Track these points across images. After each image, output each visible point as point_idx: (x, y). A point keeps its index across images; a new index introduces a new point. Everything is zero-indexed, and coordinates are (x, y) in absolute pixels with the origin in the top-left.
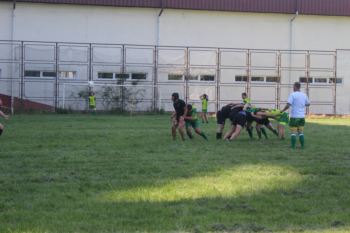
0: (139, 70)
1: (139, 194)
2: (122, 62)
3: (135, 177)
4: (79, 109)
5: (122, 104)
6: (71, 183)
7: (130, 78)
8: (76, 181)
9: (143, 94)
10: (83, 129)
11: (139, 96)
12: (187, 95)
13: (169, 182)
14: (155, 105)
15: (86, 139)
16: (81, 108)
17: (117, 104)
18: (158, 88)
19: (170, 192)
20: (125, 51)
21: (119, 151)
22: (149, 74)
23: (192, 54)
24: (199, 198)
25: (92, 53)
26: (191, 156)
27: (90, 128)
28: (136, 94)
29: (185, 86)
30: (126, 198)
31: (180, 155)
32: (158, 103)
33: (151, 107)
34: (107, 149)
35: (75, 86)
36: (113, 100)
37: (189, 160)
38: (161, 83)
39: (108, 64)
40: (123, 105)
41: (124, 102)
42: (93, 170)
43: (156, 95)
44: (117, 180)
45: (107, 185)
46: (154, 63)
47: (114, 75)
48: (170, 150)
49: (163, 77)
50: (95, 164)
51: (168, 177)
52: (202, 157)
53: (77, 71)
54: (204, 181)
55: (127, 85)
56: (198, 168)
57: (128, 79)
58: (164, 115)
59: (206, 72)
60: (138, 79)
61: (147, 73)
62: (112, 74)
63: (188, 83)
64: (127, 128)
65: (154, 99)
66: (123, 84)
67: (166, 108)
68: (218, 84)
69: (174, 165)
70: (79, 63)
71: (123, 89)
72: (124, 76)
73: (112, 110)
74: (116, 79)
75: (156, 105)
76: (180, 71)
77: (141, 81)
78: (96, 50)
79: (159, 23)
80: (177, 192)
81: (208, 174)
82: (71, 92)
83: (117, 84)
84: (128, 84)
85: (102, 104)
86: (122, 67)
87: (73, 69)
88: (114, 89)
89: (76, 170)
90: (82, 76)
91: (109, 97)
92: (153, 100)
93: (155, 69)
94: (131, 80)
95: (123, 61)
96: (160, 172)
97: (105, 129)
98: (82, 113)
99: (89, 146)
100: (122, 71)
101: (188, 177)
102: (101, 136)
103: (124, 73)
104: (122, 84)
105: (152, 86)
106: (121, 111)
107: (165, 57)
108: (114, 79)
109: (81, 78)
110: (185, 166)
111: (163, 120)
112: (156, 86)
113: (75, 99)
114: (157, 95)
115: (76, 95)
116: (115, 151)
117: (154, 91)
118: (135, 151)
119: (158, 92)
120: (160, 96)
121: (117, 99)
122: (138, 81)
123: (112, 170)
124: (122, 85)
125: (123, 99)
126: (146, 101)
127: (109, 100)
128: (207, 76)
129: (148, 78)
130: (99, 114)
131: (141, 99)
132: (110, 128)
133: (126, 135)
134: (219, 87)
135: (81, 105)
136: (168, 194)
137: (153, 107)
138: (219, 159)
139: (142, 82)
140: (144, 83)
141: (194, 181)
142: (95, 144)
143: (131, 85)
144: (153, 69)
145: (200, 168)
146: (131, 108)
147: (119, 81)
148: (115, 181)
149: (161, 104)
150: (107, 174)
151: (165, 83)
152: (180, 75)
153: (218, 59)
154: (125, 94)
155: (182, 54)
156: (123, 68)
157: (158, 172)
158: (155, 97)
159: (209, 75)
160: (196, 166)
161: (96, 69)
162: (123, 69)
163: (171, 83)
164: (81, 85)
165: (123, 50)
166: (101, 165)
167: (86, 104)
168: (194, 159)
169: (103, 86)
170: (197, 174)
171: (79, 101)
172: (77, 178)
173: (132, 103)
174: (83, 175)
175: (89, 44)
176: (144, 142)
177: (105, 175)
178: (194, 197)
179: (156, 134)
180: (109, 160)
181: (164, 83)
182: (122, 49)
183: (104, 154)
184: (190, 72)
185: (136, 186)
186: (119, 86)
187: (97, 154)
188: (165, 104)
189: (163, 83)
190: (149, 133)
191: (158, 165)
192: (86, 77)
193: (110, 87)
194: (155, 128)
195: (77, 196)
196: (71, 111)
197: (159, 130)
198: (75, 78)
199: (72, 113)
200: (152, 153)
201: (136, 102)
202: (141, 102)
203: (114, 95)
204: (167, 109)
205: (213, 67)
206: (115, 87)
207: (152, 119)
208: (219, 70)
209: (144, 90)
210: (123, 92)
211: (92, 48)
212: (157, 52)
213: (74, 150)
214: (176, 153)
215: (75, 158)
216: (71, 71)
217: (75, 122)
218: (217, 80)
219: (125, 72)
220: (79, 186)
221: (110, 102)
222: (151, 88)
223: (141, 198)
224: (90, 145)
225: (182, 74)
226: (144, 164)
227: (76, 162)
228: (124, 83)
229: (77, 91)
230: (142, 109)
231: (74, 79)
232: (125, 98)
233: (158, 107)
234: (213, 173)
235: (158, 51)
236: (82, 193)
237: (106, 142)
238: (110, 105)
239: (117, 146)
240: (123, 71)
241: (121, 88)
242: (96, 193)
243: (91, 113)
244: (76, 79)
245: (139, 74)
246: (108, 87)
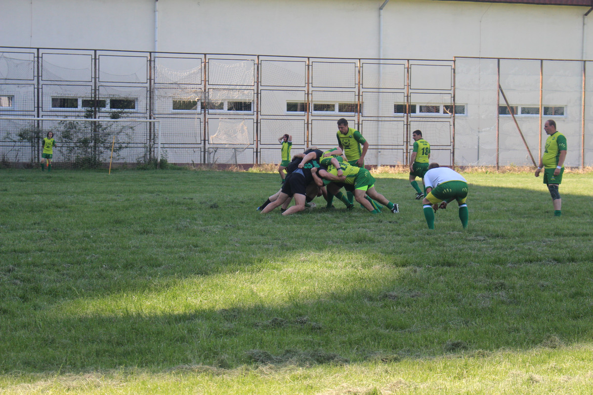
0: (122, 93)
1: (124, 303)
2: (93, 79)
3: (117, 275)
4: (20, 161)
5: (95, 151)
6: (7, 287)
7: (108, 106)
8: (16, 284)
9: (131, 134)
10: (28, 194)
11: (122, 138)
12: (205, 136)
13: (175, 283)
14: (150, 153)
15: (32, 211)
16: (24, 159)
17: (86, 151)
18: (156, 124)
19: (176, 299)
20: (97, 60)
21: (89, 232)
22: (140, 99)
23: (214, 65)
24: (227, 308)
25: (40, 65)
26: (213, 239)
27: (38, 194)
28: (118, 134)
29: (202, 120)
30: (102, 310)
31: (194, 238)
32: (155, 149)
33: (144, 157)
34: (68, 229)
35: (12, 121)
36: (78, 144)
37: (210, 245)
38: (160, 116)
39: (68, 83)
40: (95, 154)
41: (97, 148)
42: (45, 264)
43: (152, 136)
44: (87, 280)
45: (69, 289)
46: (148, 81)
47: (80, 103)
48: (177, 229)
49: (163, 105)
50: (49, 254)
51: (173, 274)
52: (231, 240)
53: (15, 95)
54: (235, 280)
55: (102, 120)
56: (225, 258)
57: (103, 109)
58: (167, 169)
59: (237, 97)
60: (121, 108)
61: (137, 99)
62: (76, 100)
63: (207, 115)
64: (103, 192)
65: (148, 143)
66: (95, 118)
67: (170, 158)
68: (257, 117)
69: (183, 255)
70: (19, 82)
71: (96, 126)
72: (97, 103)
73: (78, 163)
74: (83, 109)
75: (152, 153)
76: (193, 95)
77: (126, 113)
78: (48, 60)
79: (157, 13)
80: (189, 298)
81: (240, 269)
82: (6, 132)
83: (85, 116)
84: (103, 117)
85: (59, 152)
86: (93, 88)
87: (9, 93)
88: (79, 127)
89: (15, 265)
90: (24, 104)
91: (71, 139)
92: (148, 145)
93: (151, 92)
94: (109, 109)
95: (95, 78)
96: (159, 266)
97: (64, 194)
98: (25, 167)
99: (38, 223)
100: (93, 96)
101: (207, 274)
102: (57, 207)
103: (97, 99)
104: (93, 117)
105: (145, 120)
106: (92, 163)
107: (166, 71)
108: (80, 108)
109: (22, 108)
110: (202, 255)
111: (164, 178)
112: (152, 120)
113: (13, 144)
114: (154, 136)
115: (15, 136)
116: (82, 231)
117: (148, 128)
118: (117, 231)
119: (156, 131)
120: (160, 137)
121: (85, 142)
122: (121, 113)
123: (78, 263)
124: (93, 120)
125: (95, 143)
126: (135, 145)
127: (72, 145)
128: (238, 102)
129: (139, 106)
130: (55, 169)
131: (127, 143)
132: (74, 193)
133: (102, 204)
134: (259, 122)
135: (24, 154)
136: (173, 303)
137: (148, 156)
138: (259, 243)
139: (128, 114)
140: (132, 115)
141: (217, 279)
142: (47, 220)
143: (109, 119)
144: (147, 91)
145: (227, 259)
146: (110, 158)
147: (89, 111)
148: (82, 282)
149: (162, 151)
150: (68, 270)
151: (168, 116)
152: (193, 102)
153: (258, 74)
154: (99, 135)
155: (196, 66)
156: (95, 90)
157: (156, 267)
158: (150, 139)
159: (243, 101)
160: (221, 254)
161: (50, 93)
162: (95, 92)
163: (178, 116)
164: (23, 120)
165: (95, 59)
166: (59, 256)
167: (32, 151)
168: (217, 244)
169: (61, 121)
170: (222, 269)
171: (19, 147)
172: (16, 279)
173: (111, 150)
174: (28, 272)
175: (36, 50)
176: (132, 217)
177: (65, 272)
178: (217, 307)
179: (152, 202)
180: (72, 248)
181: (166, 116)
182: (93, 57)
183: (64, 238)
184: (210, 97)
185: (118, 291)
186: (88, 121)
187: (52, 237)
188: (168, 152)
189: (164, 116)
190: (141, 200)
191: (157, 255)
192: (31, 106)
193: (72, 122)
194: (152, 192)
195: (17, 308)
196: (6, 165)
197: (159, 195)
198: (13, 108)
199: (8, 167)
200: (147, 234)
201: (118, 148)
202: (127, 147)
203: (80, 136)
204: (172, 160)
205: (249, 88)
206: (81, 122)
207: (146, 176)
208: (259, 92)
209: (131, 128)
210: (95, 131)
211: (40, 56)
212: (152, 63)
213: (12, 230)
214: (186, 234)
215: (13, 245)
216: (5, 96)
217: (14, 183)
218: (255, 110)
219: (99, 98)
220: (21, 291)
221: (74, 149)
222: (143, 124)
223: (127, 311)
224: (39, 221)
225: (196, 100)
226: (133, 253)
227: (15, 251)
228: (97, 116)
229: (15, 130)
230: (129, 160)
231: (11, 110)
232: (100, 141)
233: (155, 156)
234: (249, 267)
235: (154, 61)
236: (25, 303)
237: (68, 217)
238: (74, 154)
239: (87, 224)
240: (95, 96)
241: (93, 125)
242: (50, 303)
243: (41, 168)
244: (13, 110)
245: (123, 100)
246: (70, 123)
